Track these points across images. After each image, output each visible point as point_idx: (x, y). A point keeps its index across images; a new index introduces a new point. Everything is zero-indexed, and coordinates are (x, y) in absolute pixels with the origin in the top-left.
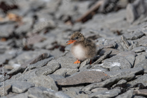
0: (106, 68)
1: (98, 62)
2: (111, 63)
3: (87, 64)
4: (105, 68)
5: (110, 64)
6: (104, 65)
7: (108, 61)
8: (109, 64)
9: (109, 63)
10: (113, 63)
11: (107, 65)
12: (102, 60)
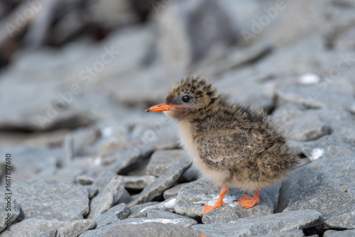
0: (189, 213)
1: (152, 197)
2: (203, 196)
3: (115, 204)
4: (184, 215)
5: (200, 199)
6: (180, 203)
7: (192, 192)
8: (196, 200)
9: (198, 196)
10: (211, 197)
11: (190, 203)
12: (165, 187)
